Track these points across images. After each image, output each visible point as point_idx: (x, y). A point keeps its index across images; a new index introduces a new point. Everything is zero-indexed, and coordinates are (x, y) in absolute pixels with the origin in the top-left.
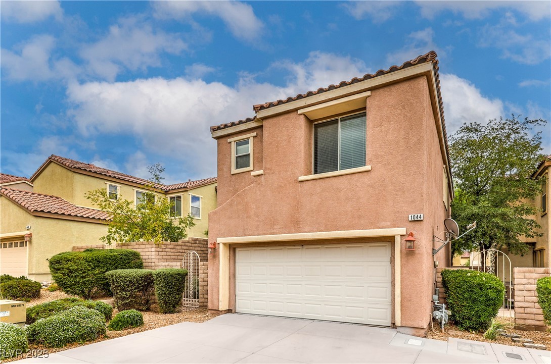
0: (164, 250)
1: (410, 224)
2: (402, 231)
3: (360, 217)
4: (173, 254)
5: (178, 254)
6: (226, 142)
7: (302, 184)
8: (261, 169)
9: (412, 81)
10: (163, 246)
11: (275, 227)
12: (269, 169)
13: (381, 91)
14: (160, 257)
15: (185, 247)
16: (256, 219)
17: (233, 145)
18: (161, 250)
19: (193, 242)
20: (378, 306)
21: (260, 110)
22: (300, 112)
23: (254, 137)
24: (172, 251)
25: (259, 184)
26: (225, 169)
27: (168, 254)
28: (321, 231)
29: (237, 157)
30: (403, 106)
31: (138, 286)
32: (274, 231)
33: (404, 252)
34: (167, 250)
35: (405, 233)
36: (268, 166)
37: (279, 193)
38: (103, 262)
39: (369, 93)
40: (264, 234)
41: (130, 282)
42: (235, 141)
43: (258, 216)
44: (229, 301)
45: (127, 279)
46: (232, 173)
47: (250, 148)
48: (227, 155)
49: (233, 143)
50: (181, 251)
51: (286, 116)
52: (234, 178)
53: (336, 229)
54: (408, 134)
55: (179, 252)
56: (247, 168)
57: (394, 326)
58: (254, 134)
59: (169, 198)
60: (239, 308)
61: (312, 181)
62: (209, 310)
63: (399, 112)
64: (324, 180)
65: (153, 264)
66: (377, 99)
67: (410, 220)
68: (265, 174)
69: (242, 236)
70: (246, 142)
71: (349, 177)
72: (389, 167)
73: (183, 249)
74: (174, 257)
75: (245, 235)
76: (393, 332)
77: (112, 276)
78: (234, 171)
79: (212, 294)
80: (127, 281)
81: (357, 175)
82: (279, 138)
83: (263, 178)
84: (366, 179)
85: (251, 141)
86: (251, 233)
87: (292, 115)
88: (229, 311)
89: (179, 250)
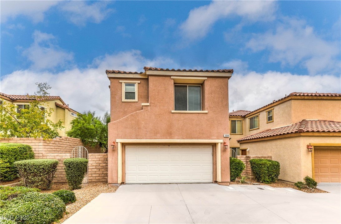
0: (48, 144)
1: (224, 138)
2: (221, 141)
3: (203, 134)
4: (54, 147)
5: (57, 147)
6: (117, 82)
7: (173, 114)
8: (148, 103)
9: (224, 79)
10: (48, 142)
11: (157, 135)
12: (153, 103)
13: (211, 79)
14: (46, 150)
15: (61, 143)
16: (145, 130)
17: (124, 85)
18: (46, 144)
19: (65, 139)
20: (207, 174)
21: (149, 70)
22: (172, 77)
23: (138, 83)
24: (53, 145)
25: (147, 110)
26: (117, 98)
27: (51, 147)
28: (184, 139)
29: (126, 92)
30: (220, 88)
31: (48, 171)
32: (157, 137)
33: (222, 150)
34: (50, 144)
35: (222, 142)
36: (152, 102)
37: (160, 117)
38: (6, 154)
39: (206, 78)
40: (150, 139)
41: (43, 169)
42: (124, 83)
43: (146, 128)
44: (122, 177)
45: (41, 167)
46: (123, 101)
47: (135, 89)
48: (118, 90)
49: (123, 83)
50: (59, 145)
51: (164, 78)
52: (124, 104)
53: (192, 138)
54: (223, 100)
55: (58, 146)
56: (133, 100)
57: (216, 182)
58: (139, 82)
59: (16, 105)
60: (128, 181)
61: (178, 114)
62: (109, 184)
63: (219, 90)
64: (185, 114)
65: (41, 155)
66: (210, 82)
67: (224, 136)
68: (150, 106)
69: (135, 139)
70: (133, 85)
71: (197, 114)
72: (215, 113)
73: (60, 144)
74: (54, 150)
75: (137, 139)
76: (216, 185)
77: (25, 165)
78: (124, 100)
79: (112, 174)
80: (40, 169)
81: (201, 114)
82: (159, 88)
83: (149, 108)
84: (205, 116)
85: (136, 85)
86: (141, 137)
87: (167, 78)
88: (123, 183)
89: (57, 145)
